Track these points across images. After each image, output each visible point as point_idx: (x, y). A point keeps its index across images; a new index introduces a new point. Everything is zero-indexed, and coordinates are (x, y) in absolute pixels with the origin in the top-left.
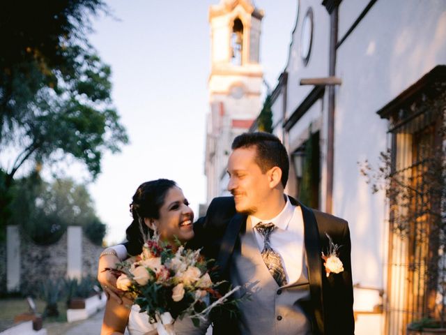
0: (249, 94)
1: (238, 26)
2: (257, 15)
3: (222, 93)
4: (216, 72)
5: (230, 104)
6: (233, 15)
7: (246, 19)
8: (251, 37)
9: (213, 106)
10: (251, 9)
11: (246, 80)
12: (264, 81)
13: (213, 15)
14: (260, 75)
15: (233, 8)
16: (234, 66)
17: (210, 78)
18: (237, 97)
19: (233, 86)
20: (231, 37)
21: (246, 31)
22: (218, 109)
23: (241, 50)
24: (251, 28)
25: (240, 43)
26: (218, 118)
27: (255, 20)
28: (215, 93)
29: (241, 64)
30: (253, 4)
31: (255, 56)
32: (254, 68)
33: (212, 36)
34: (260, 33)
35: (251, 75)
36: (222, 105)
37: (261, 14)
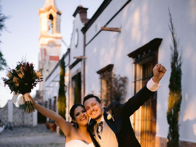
0: (56, 45)
1: (51, 17)
2: (59, 13)
3: (45, 45)
4: (42, 36)
5: (48, 49)
6: (49, 13)
7: (55, 15)
8: (57, 22)
9: (41, 50)
10: (56, 11)
11: (55, 40)
12: (62, 40)
13: (41, 12)
14: (61, 38)
15: (49, 10)
16: (50, 34)
17: (40, 38)
18: (52, 46)
19: (49, 42)
20: (48, 22)
21: (54, 20)
22: (43, 51)
23: (52, 27)
24: (57, 19)
25: (52, 24)
26: (44, 55)
27: (58, 16)
28: (42, 45)
29: (53, 33)
30: (57, 9)
31: (58, 30)
32: (58, 35)
33: (40, 21)
34: (60, 21)
35: (57, 38)
36: (45, 50)
37: (61, 13)
